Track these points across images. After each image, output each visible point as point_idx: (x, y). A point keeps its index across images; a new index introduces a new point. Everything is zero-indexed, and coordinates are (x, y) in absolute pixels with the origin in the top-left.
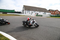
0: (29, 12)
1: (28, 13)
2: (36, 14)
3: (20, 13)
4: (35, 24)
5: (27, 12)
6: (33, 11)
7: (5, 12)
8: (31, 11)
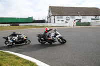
0: (62, 18)
1: (60, 22)
2: (77, 21)
3: (43, 21)
4: (59, 37)
5: (56, 20)
6: (70, 17)
7: (15, 22)
8: (64, 17)
